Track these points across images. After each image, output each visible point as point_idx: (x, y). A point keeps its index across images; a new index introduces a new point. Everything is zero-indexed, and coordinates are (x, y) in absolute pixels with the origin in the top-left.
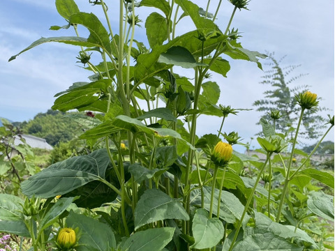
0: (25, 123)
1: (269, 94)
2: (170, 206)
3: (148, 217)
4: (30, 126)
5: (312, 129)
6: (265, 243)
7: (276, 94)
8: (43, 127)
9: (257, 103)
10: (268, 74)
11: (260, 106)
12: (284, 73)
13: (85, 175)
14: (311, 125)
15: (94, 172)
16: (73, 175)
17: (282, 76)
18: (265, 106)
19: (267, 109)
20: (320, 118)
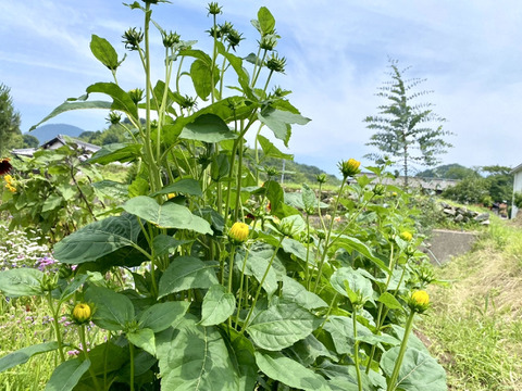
0: (99, 133)
1: (384, 110)
2: (200, 273)
3: (173, 286)
4: (104, 136)
5: (429, 153)
6: (288, 314)
7: (393, 110)
8: (120, 138)
9: (369, 119)
10: (386, 85)
11: (372, 123)
12: (405, 86)
13: (116, 240)
14: (428, 149)
15: (127, 236)
16: (105, 240)
17: (402, 89)
18: (378, 123)
19: (379, 127)
20: (441, 142)
